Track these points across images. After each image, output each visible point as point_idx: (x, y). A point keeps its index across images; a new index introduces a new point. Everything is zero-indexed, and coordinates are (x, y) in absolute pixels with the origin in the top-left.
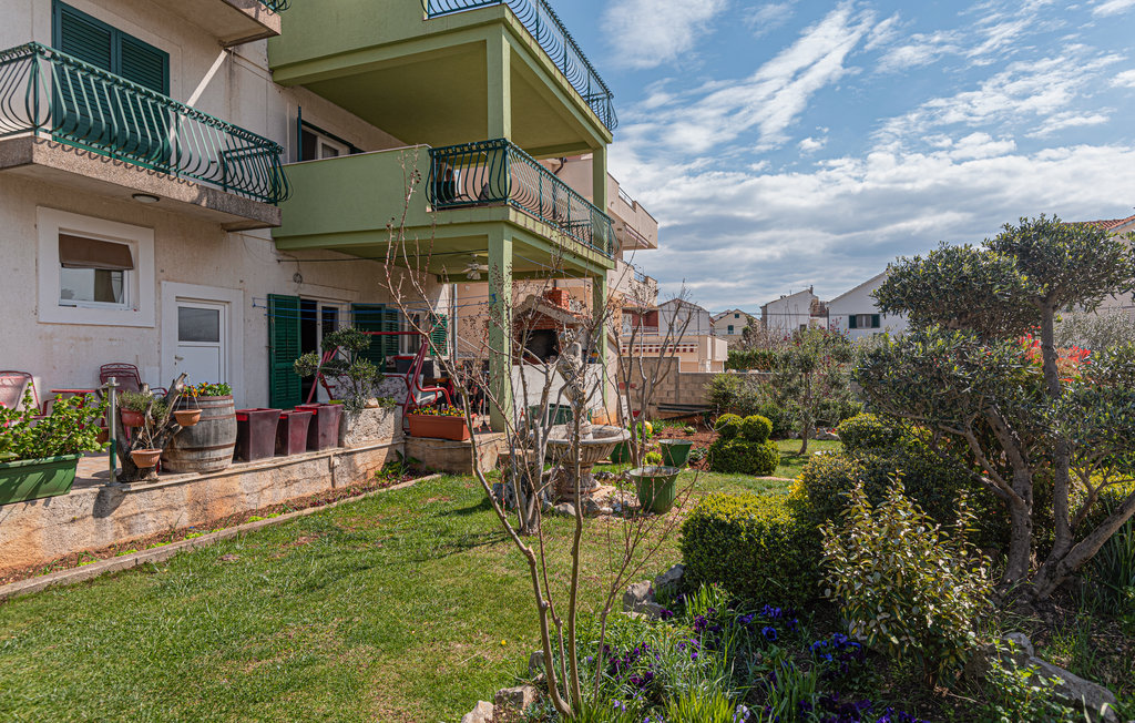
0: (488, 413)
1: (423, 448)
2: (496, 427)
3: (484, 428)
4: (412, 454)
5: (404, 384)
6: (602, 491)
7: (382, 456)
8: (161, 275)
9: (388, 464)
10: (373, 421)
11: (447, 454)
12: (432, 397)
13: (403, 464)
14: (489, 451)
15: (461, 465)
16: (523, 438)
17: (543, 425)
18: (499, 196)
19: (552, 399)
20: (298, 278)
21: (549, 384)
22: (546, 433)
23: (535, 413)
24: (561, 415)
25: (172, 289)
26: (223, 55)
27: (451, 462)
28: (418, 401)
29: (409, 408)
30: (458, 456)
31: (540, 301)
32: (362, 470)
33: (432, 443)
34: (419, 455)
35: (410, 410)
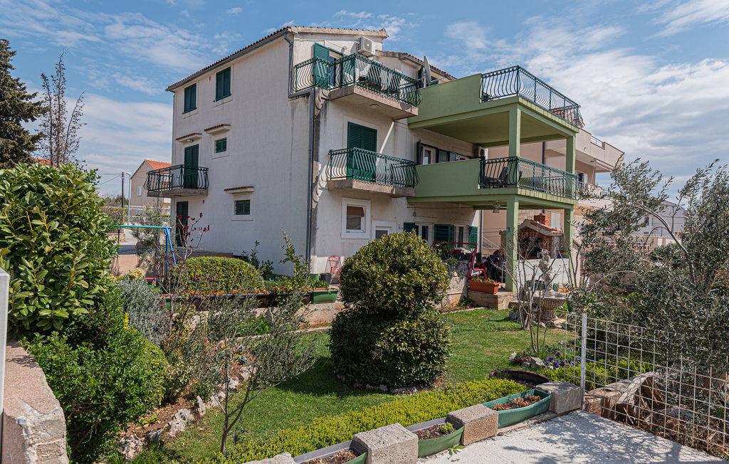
0: (504, 282)
1: (475, 296)
2: (509, 289)
3: (502, 289)
4: (470, 298)
5: (466, 267)
6: (559, 321)
7: (459, 297)
8: (373, 218)
9: (461, 301)
10: (456, 282)
11: (486, 300)
12: (478, 273)
13: (466, 301)
14: (505, 300)
15: (493, 304)
16: (522, 295)
17: (532, 290)
18: (513, 183)
19: (537, 278)
20: (415, 214)
21: (535, 274)
22: (533, 293)
23: (529, 283)
24: (541, 286)
25: (376, 223)
26: (393, 123)
27: (488, 303)
28: (472, 274)
29: (469, 278)
30: (492, 300)
31: (532, 223)
32: (451, 302)
33: (480, 294)
34: (474, 299)
35: (470, 279)
